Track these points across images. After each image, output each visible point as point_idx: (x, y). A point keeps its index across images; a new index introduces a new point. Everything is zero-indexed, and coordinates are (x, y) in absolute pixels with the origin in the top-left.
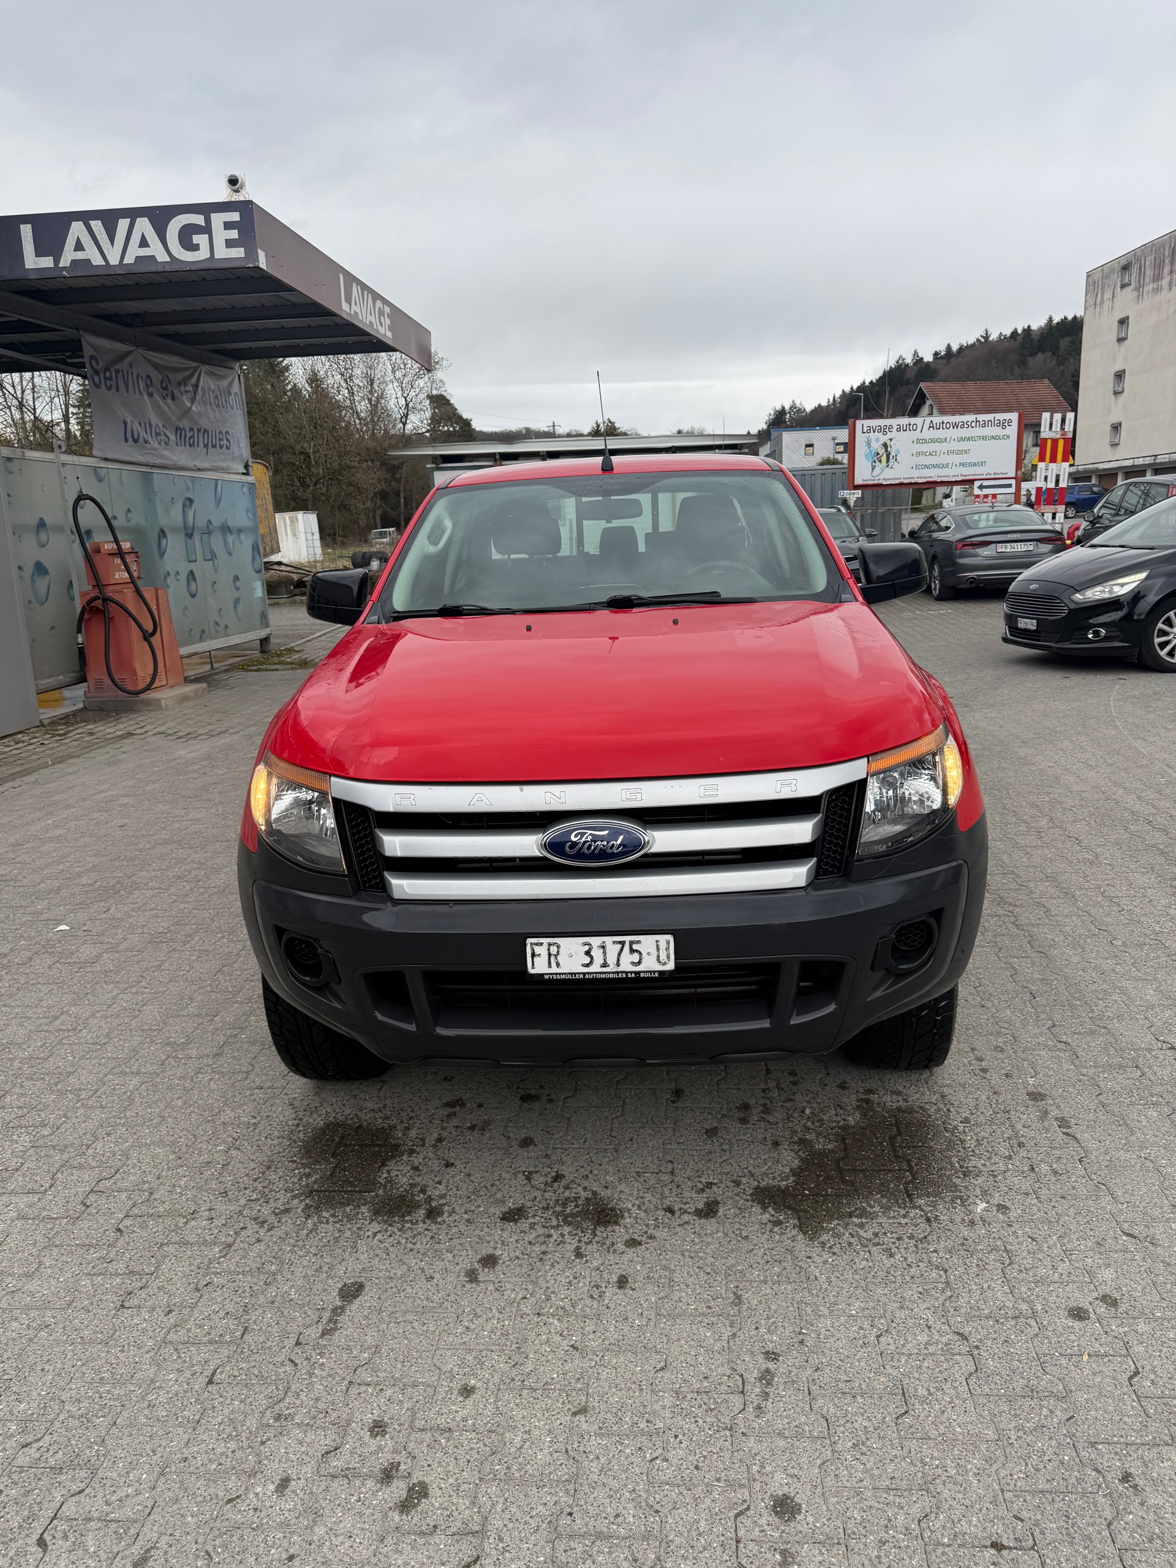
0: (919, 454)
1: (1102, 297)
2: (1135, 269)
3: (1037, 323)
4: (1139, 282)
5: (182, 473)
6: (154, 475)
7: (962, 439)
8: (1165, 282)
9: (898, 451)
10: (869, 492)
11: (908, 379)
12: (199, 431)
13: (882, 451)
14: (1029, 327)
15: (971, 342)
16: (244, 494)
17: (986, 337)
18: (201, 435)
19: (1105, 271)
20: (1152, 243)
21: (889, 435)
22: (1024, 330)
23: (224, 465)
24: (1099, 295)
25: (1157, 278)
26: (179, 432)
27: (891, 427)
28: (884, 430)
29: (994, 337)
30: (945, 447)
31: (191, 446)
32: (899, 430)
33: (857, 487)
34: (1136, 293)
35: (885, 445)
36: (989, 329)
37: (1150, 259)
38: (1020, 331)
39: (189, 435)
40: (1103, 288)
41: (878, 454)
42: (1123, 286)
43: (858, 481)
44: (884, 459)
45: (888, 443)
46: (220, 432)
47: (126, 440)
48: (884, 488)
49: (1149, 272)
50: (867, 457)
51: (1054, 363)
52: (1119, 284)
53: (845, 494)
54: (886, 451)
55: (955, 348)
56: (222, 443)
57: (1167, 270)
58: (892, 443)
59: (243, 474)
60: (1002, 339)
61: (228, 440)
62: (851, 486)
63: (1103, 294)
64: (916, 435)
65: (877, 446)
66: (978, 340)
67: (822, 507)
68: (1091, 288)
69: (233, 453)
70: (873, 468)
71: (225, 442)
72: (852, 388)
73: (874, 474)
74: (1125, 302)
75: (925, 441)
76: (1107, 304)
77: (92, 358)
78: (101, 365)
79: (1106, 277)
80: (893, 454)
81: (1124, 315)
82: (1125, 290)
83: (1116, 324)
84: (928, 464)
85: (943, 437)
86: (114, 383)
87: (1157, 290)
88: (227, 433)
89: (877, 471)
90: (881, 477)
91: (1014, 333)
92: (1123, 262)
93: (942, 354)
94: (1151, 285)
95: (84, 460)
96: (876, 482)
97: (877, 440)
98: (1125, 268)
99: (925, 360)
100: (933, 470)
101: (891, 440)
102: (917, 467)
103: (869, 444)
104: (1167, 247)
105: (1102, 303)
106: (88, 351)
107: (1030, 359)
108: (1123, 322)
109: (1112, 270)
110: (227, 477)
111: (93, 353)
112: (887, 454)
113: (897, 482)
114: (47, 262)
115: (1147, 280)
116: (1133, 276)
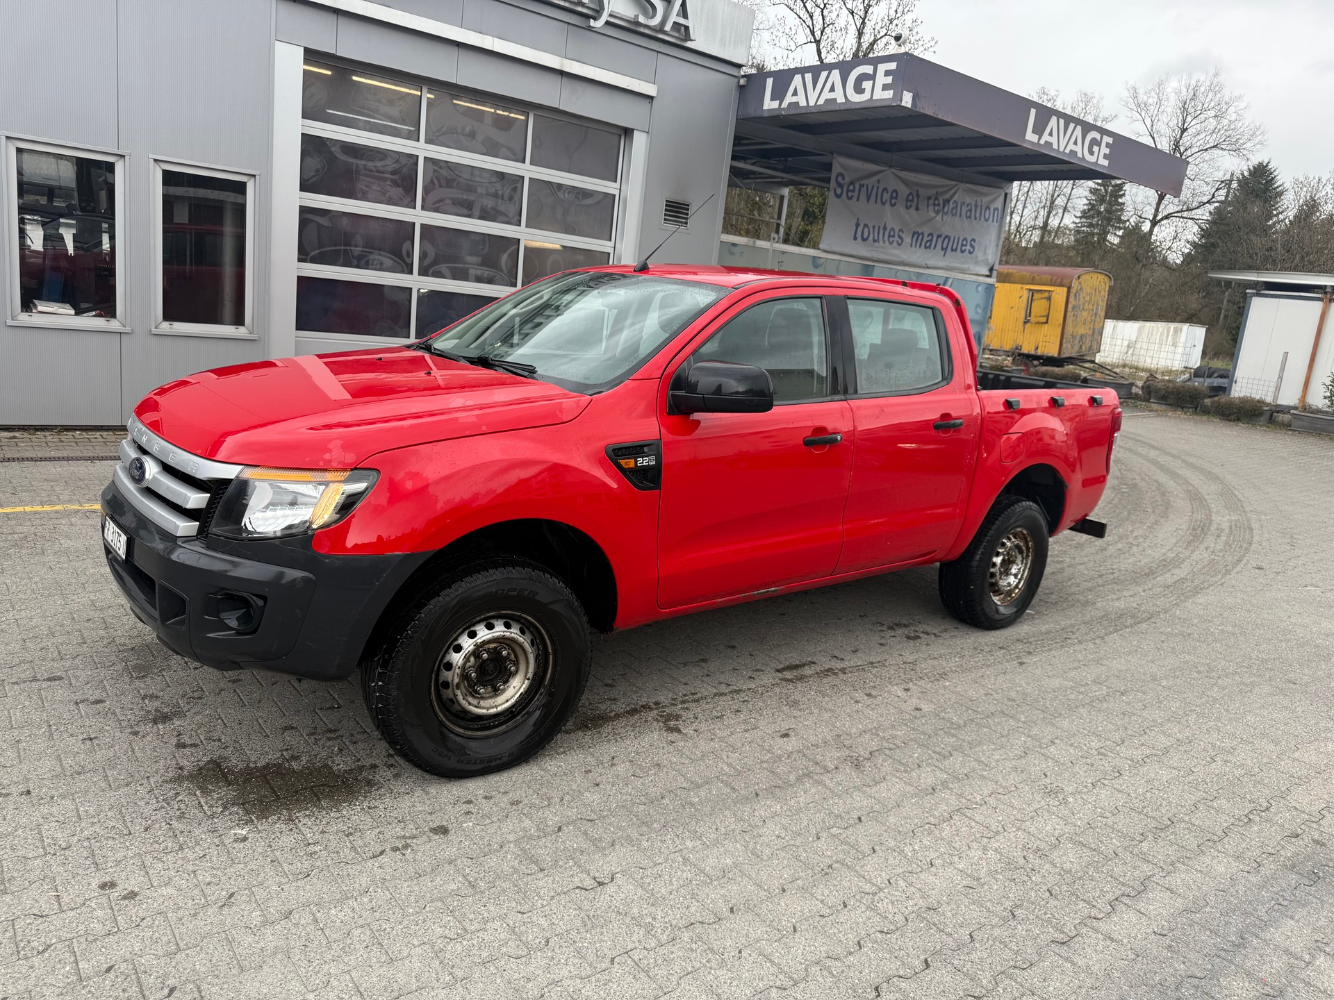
5: (907, 268)
6: (876, 268)
12: (939, 236)
16: (977, 292)
18: (940, 240)
23: (965, 266)
26: (916, 236)
31: (926, 247)
39: (926, 239)
46: (965, 239)
47: (855, 238)
56: (964, 248)
59: (987, 276)
61: (972, 246)
69: (977, 257)
71: (968, 247)
77: (839, 174)
78: (847, 180)
86: (856, 194)
88: (973, 240)
95: (804, 251)
106: (836, 169)
110: (961, 276)
111: (841, 170)
114: (775, 105)
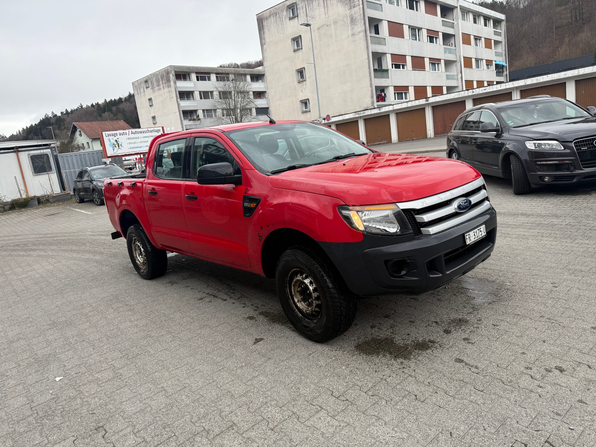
0: (130, 143)
1: (140, 91)
2: (149, 82)
3: (101, 102)
4: (152, 86)
7: (145, 137)
8: (161, 86)
9: (121, 142)
10: (113, 158)
11: (53, 123)
13: (115, 143)
14: (98, 103)
15: (75, 108)
17: (82, 107)
19: (139, 82)
20: (154, 74)
21: (117, 137)
22: (96, 104)
24: (139, 91)
25: (158, 85)
27: (117, 134)
28: (114, 135)
29: (84, 106)
30: (139, 140)
32: (120, 135)
33: (109, 157)
34: (152, 90)
35: (116, 141)
36: (82, 104)
37: (154, 79)
38: (94, 104)
40: (139, 88)
41: (114, 144)
42: (147, 88)
43: (109, 155)
44: (117, 146)
45: (117, 140)
48: (119, 157)
49: (155, 83)
50: (110, 146)
51: (112, 116)
52: (145, 87)
53: (104, 160)
54: (117, 143)
55: (69, 110)
57: (161, 83)
58: (119, 140)
60: (88, 107)
62: (106, 157)
63: (140, 90)
64: (127, 136)
65: (113, 141)
66: (78, 107)
67: (91, 166)
68: (135, 88)
70: (114, 150)
72: (27, 127)
73: (114, 152)
74: (149, 93)
75: (131, 139)
76: (142, 94)
79: (140, 84)
80: (120, 144)
81: (150, 98)
82: (148, 89)
83: (148, 101)
84: (134, 147)
85: (137, 137)
87: (160, 89)
89: (115, 150)
90: (118, 153)
91: (92, 105)
92: (145, 79)
93: (65, 113)
94: (157, 88)
96: (116, 155)
97: (113, 139)
98: (146, 81)
99: (58, 115)
100: (136, 149)
101: (118, 139)
102: (130, 148)
103: (110, 141)
104: (159, 75)
105: (140, 93)
107: (103, 114)
108: (150, 100)
109: (141, 82)
112: (117, 144)
113: (124, 154)
115: (155, 86)
116: (150, 84)
